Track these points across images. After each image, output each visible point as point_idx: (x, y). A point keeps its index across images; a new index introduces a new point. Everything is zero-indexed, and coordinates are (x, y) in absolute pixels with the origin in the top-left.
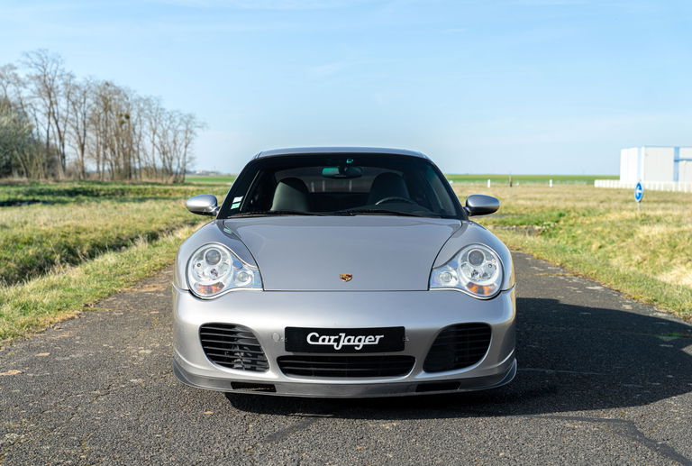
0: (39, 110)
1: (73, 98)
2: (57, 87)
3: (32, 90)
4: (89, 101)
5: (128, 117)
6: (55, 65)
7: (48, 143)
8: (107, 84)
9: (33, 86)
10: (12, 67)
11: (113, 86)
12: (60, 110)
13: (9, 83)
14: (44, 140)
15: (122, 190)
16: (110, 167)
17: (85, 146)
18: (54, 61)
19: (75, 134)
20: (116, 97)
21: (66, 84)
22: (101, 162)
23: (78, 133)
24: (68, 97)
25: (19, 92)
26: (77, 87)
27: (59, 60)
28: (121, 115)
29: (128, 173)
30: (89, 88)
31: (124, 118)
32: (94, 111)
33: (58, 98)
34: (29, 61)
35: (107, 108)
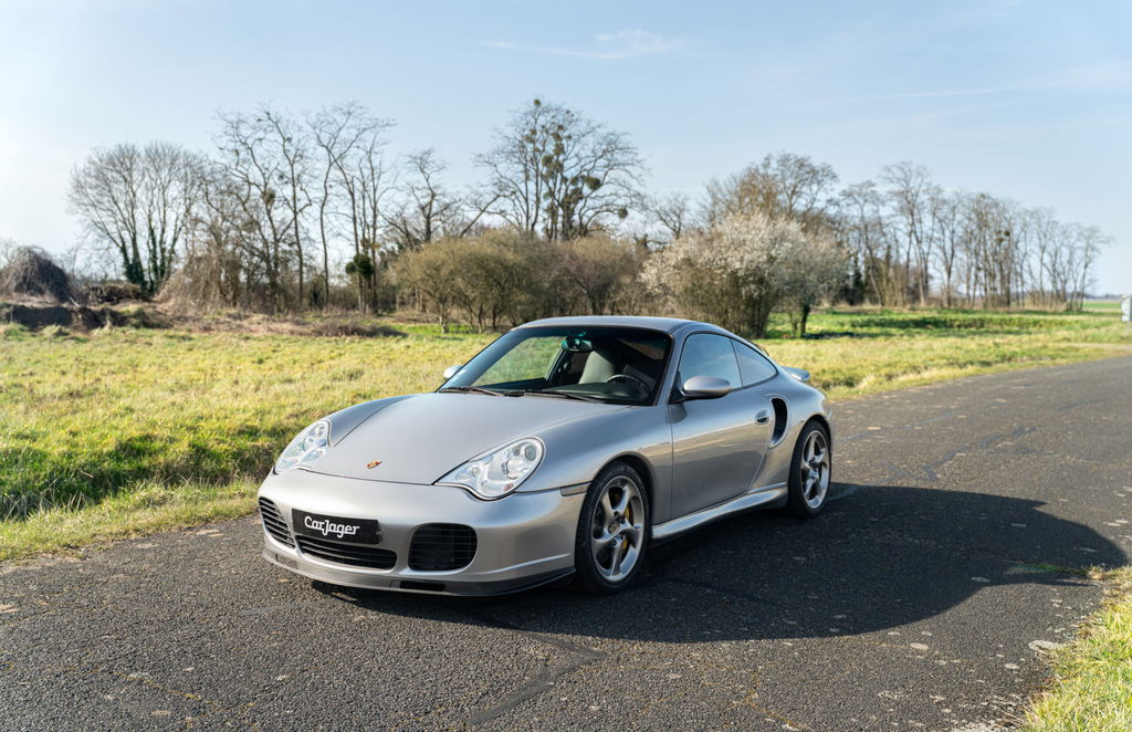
0: (900, 230)
1: (939, 214)
2: (923, 203)
3: (894, 208)
4: (959, 217)
5: (1008, 234)
6: (920, 179)
7: (908, 266)
8: (983, 196)
9: (895, 203)
10: (870, 184)
11: (989, 198)
12: (925, 229)
13: (866, 201)
14: (903, 260)
15: (981, 320)
16: (983, 293)
17: (953, 269)
18: (919, 174)
19: (941, 254)
20: (994, 210)
21: (933, 199)
22: (972, 287)
23: (945, 254)
24: (934, 214)
25: (877, 212)
26: (945, 202)
27: (924, 172)
28: (1000, 232)
29: (1007, 300)
30: (960, 202)
31: (1003, 236)
32: (966, 229)
33: (922, 215)
34: (891, 176)
35: (983, 224)
